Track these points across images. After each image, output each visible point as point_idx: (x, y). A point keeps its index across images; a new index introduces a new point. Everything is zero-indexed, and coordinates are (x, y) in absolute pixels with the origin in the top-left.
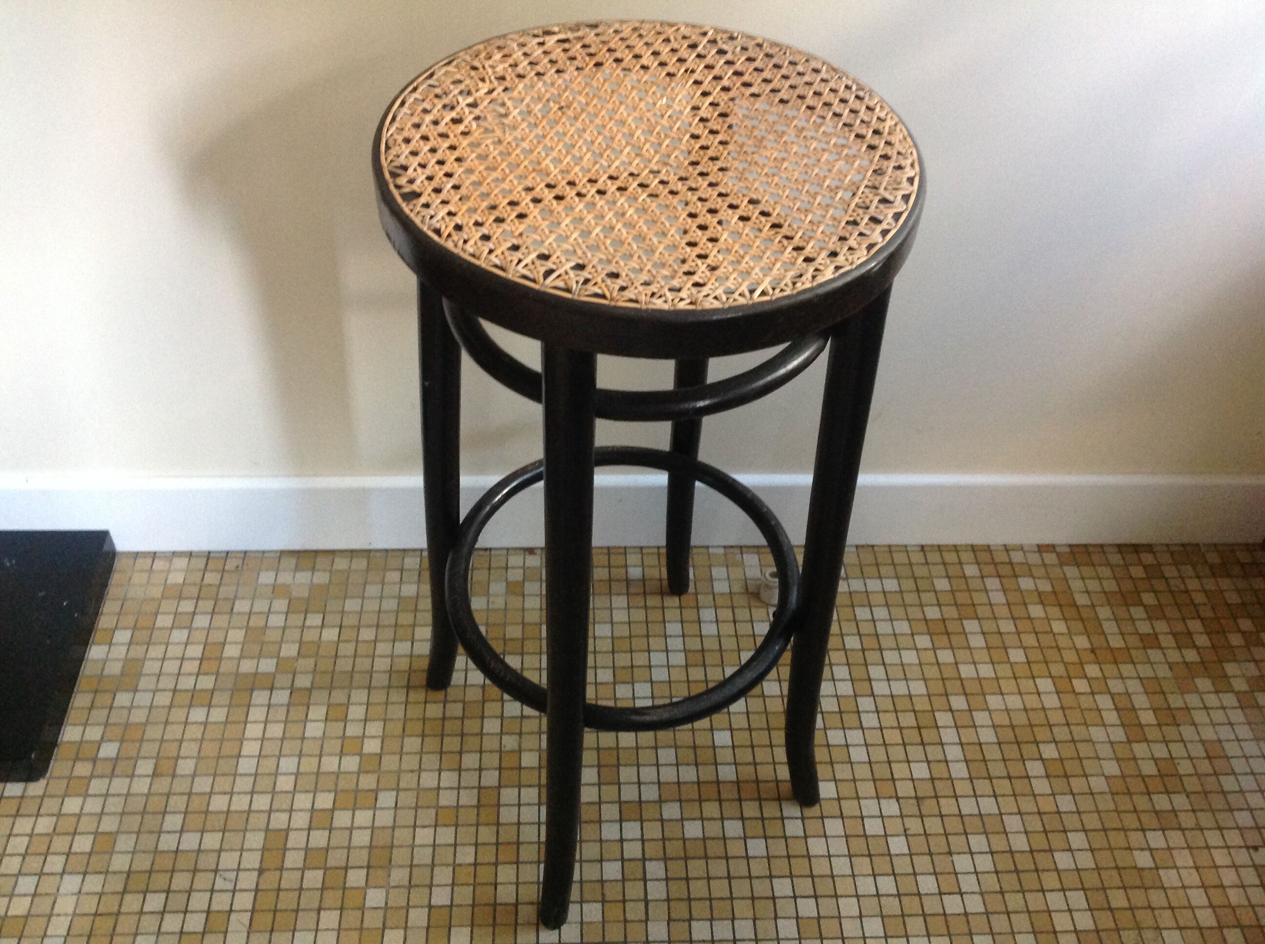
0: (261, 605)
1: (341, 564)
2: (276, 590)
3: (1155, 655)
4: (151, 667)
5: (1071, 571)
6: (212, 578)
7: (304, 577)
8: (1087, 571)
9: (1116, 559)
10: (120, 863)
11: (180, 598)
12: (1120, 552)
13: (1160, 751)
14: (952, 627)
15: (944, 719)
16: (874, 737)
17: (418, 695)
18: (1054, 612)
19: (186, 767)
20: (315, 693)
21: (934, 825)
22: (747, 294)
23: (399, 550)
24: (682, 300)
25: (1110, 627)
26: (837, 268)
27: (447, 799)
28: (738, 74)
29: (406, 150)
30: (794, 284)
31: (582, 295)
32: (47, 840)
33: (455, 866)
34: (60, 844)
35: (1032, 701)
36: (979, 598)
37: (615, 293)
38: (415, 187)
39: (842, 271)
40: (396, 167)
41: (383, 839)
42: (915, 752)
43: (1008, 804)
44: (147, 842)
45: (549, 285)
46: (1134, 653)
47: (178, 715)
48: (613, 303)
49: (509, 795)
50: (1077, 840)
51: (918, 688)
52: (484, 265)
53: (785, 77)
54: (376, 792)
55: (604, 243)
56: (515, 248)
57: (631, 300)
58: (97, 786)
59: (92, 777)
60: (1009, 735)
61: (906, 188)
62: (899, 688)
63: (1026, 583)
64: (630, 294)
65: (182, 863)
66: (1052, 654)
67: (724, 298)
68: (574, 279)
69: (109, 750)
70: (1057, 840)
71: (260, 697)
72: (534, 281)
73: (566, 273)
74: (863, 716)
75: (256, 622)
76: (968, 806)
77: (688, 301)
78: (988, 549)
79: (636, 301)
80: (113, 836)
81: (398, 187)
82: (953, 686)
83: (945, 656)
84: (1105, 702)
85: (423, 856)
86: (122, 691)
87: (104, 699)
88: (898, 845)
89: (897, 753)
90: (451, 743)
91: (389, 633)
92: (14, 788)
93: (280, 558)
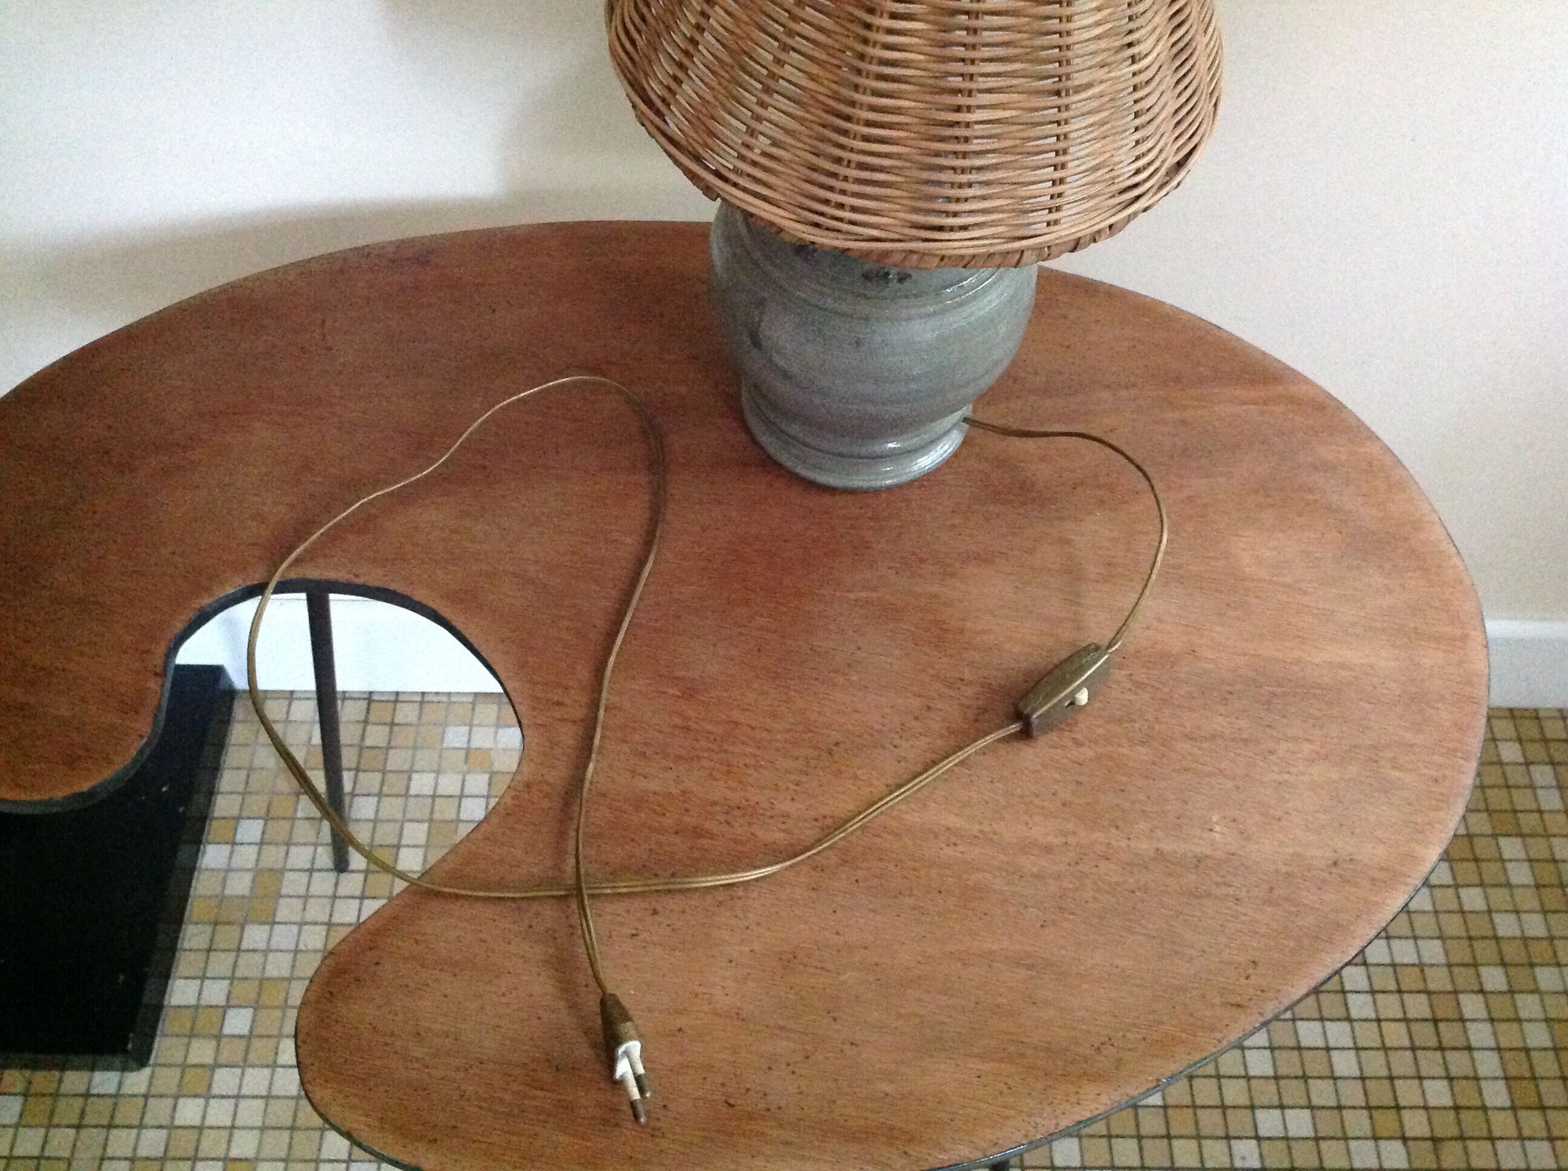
0: (449, 784)
2: (470, 758)
4: (294, 883)
6: (375, 736)
7: (509, 737)
15: (1472, 1006)
16: (1368, 1035)
36: (1523, 800)
42: (1431, 1063)
51: (1433, 951)
58: (225, 1080)
59: (216, 1065)
62: (1405, 952)
69: (238, 1022)
74: (1352, 999)
75: (443, 810)
78: (1535, 715)
82: (1486, 950)
83: (1473, 898)
86: (253, 922)
87: (226, 936)
89: (1402, 1063)
92: (105, 1081)
93: (473, 704)
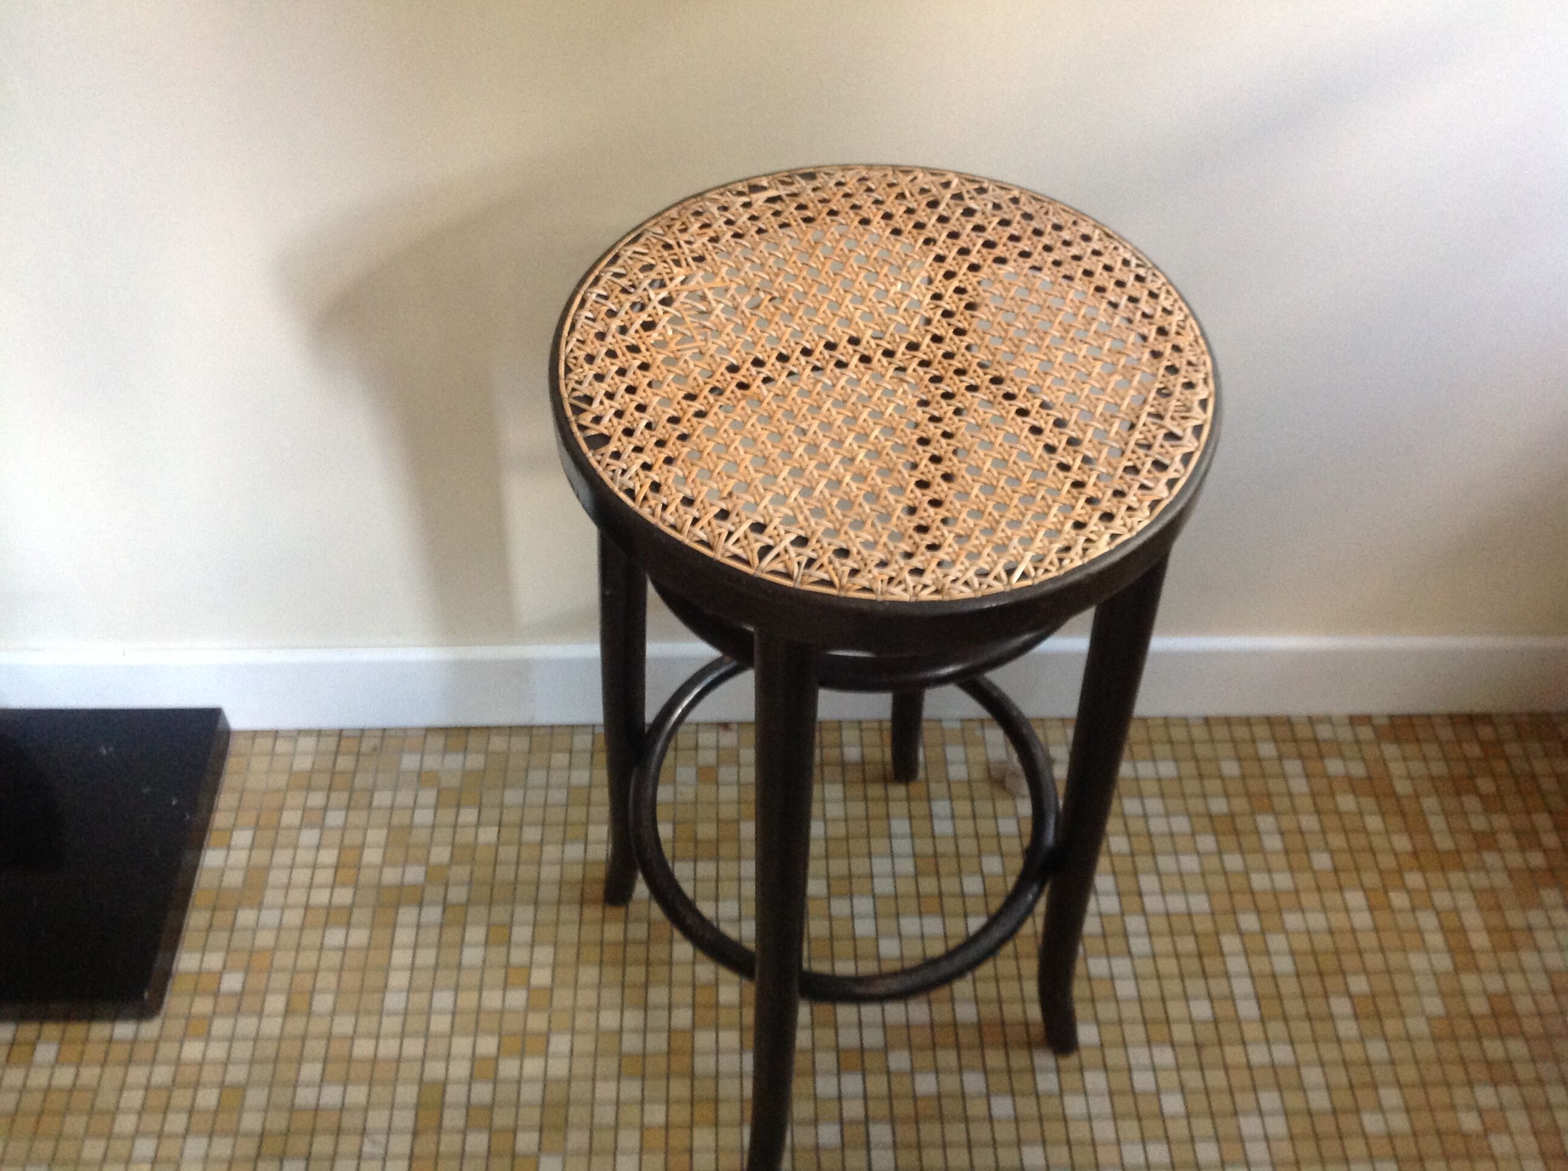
0: (405, 798)
1: (498, 743)
2: (423, 778)
3: (1490, 858)
4: (277, 877)
5: (1391, 750)
6: (345, 763)
7: (454, 761)
8: (1411, 749)
9: (1446, 733)
10: (251, 1122)
11: (309, 788)
12: (1453, 724)
13: (1495, 984)
14: (1242, 823)
15: (1229, 943)
16: (1145, 967)
17: (593, 913)
18: (1368, 803)
19: (323, 1002)
20: (472, 911)
21: (1216, 1078)
22: (1004, 576)
23: (568, 726)
24: (925, 586)
25: (1437, 823)
26: (1114, 536)
27: (631, 1043)
28: (989, 245)
29: (590, 371)
30: (1061, 560)
31: (805, 582)
32: (165, 1094)
33: (643, 1128)
34: (181, 1098)
35: (1339, 920)
36: (1275, 785)
37: (845, 580)
38: (601, 428)
39: (1119, 541)
40: (578, 398)
41: (556, 1094)
42: (1196, 986)
43: (1307, 1052)
44: (282, 1096)
45: (764, 569)
46: (1465, 858)
47: (312, 937)
48: (843, 594)
49: (704, 1039)
50: (1391, 1097)
51: (1199, 903)
52: (687, 541)
53: (1048, 249)
54: (547, 1036)
55: (830, 504)
56: (724, 515)
57: (864, 589)
58: (221, 1026)
59: (214, 1015)
60: (1309, 964)
61: (1199, 416)
62: (1176, 903)
63: (1335, 766)
64: (861, 581)
65: (322, 1123)
66: (1365, 859)
67: (976, 582)
68: (795, 558)
69: (232, 982)
70: (1364, 1096)
71: (407, 915)
72: (747, 562)
73: (786, 551)
74: (1133, 941)
75: (400, 818)
76: (1258, 1055)
77: (933, 588)
78: (1288, 722)
79: (870, 590)
80: (241, 1089)
81: (582, 428)
82: (1241, 900)
83: (1233, 862)
84: (1427, 920)
85: (605, 1115)
86: (244, 906)
87: (223, 917)
88: (1173, 1104)
89: (1173, 987)
90: (635, 974)
91: (556, 833)
92: (124, 1030)
93: (425, 737)
